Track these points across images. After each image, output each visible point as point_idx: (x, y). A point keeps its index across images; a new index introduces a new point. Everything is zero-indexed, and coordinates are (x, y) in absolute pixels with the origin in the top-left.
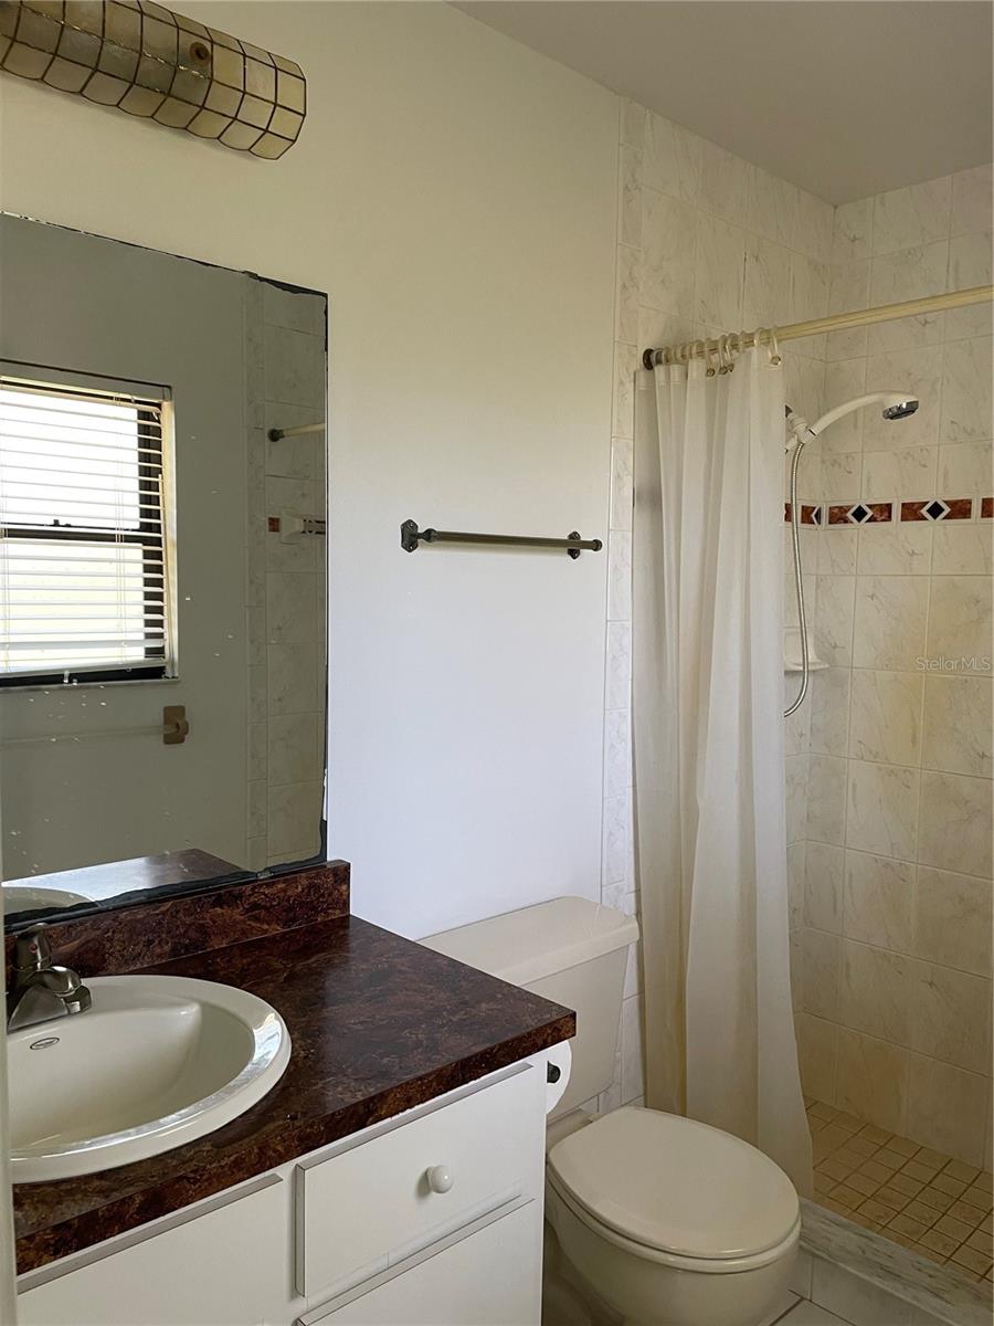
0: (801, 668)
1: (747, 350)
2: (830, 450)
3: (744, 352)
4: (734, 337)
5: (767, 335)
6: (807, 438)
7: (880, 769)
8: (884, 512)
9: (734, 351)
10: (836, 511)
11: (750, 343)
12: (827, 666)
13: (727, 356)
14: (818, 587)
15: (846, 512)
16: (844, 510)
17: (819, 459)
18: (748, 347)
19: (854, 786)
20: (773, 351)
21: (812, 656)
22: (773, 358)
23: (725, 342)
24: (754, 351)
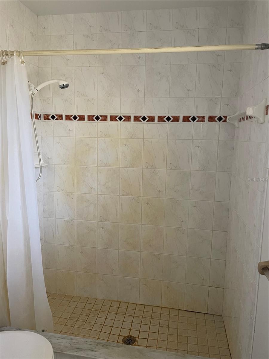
0: (39, 166)
1: (12, 57)
2: (42, 96)
3: (10, 58)
4: (6, 52)
5: (19, 53)
6: (35, 91)
7: (64, 194)
8: (60, 117)
9: (7, 57)
10: (46, 116)
11: (12, 55)
12: (47, 164)
13: (4, 58)
14: (42, 140)
15: (49, 116)
16: (48, 116)
17: (39, 98)
18: (12, 56)
19: (57, 200)
20: (21, 59)
21: (42, 162)
22: (22, 62)
23: (3, 53)
24: (15, 58)
